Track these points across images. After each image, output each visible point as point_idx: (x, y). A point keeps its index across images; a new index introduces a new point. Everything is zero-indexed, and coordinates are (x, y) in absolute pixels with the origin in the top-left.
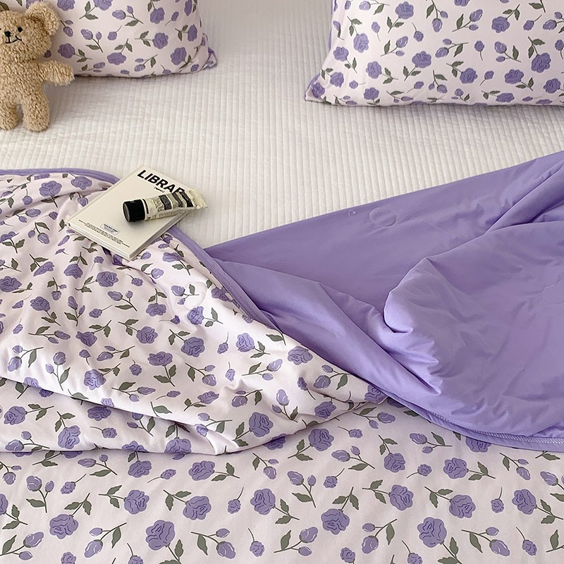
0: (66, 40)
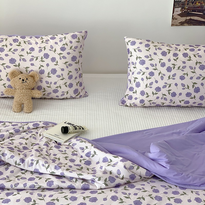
0: (40, 84)
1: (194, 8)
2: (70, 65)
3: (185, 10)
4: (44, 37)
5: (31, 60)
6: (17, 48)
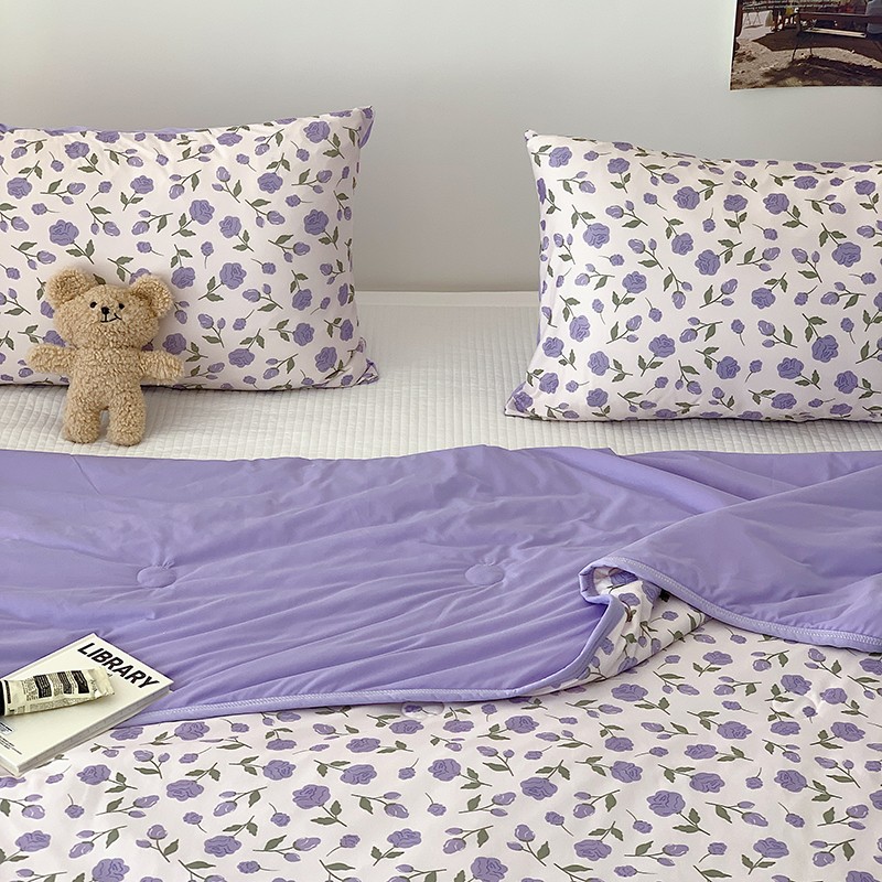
1: (826, 10)
2: (301, 249)
3: (787, 20)
4: (191, 135)
5: (141, 228)
6: (82, 177)
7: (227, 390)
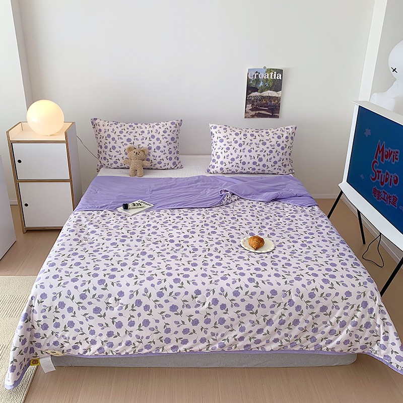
1: (261, 104)
3: (254, 106)
6: (132, 131)
7: (157, 169)
